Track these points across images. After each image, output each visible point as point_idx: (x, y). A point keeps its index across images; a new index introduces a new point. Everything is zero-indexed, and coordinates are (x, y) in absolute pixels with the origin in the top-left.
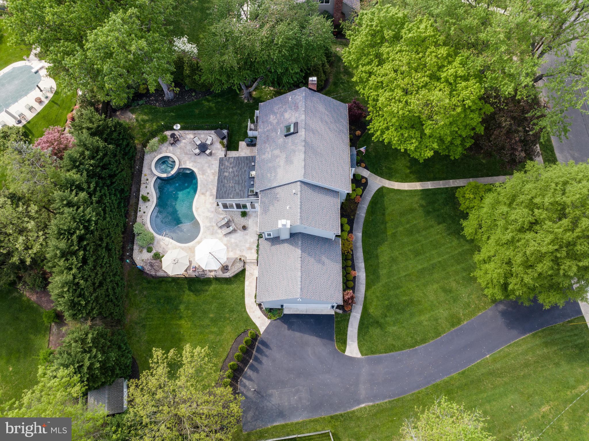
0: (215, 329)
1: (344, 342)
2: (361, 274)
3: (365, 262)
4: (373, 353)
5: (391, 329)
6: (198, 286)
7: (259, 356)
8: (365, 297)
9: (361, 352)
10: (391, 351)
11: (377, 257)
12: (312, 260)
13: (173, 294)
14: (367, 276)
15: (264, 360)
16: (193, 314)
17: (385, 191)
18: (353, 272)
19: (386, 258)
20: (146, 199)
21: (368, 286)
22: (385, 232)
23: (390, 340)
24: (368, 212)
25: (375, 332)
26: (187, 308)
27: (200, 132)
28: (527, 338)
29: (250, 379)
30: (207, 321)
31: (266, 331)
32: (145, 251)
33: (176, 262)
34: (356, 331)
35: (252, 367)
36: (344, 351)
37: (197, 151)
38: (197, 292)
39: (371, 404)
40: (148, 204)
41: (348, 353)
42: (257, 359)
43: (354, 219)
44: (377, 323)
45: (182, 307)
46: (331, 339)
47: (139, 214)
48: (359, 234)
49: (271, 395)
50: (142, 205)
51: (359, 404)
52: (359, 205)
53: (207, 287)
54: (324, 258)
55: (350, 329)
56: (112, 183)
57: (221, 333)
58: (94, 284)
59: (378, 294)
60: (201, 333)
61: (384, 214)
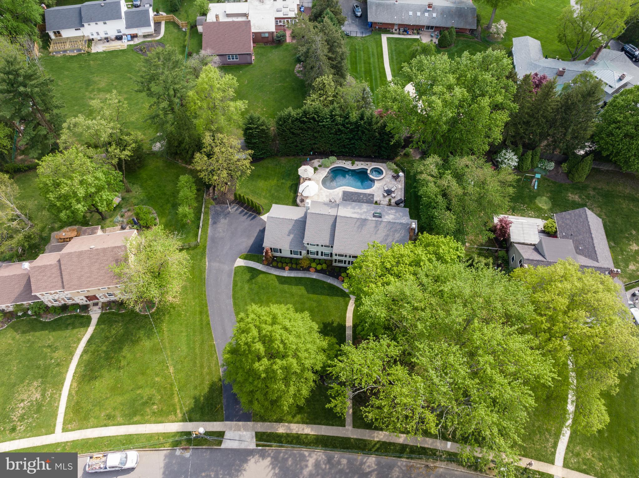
0: (268, 195)
1: (246, 258)
2: (286, 274)
3: (294, 277)
4: (235, 274)
5: (246, 287)
6: (294, 188)
7: (248, 215)
8: (270, 274)
9: (237, 267)
10: (234, 284)
11: (297, 285)
12: (290, 227)
13: (292, 177)
14: (284, 277)
15: (246, 217)
16: (278, 186)
17: (347, 299)
18: (287, 268)
19: (294, 291)
20: (353, 164)
21: (277, 277)
22: (314, 293)
23: (239, 284)
24: (330, 284)
25: (247, 276)
26: (282, 183)
27: (403, 192)
28: (219, 372)
29: (237, 210)
30: (273, 192)
31: (261, 219)
32: (320, 164)
33: (305, 170)
34: (250, 266)
35: (242, 211)
36: (240, 258)
37: (386, 189)
38: (291, 187)
39: (207, 268)
40: (350, 165)
41: (239, 259)
42: (246, 213)
43: (326, 274)
44: (252, 278)
45: (284, 181)
46: (249, 252)
47: (344, 161)
48: (314, 276)
49: (225, 219)
50: (350, 162)
51: (209, 262)
52: (336, 280)
53: (292, 191)
54: (292, 236)
55: (252, 262)
56: (357, 140)
57: (265, 198)
58: (292, 129)
59: (271, 282)
60: (267, 189)
61: (328, 295)
